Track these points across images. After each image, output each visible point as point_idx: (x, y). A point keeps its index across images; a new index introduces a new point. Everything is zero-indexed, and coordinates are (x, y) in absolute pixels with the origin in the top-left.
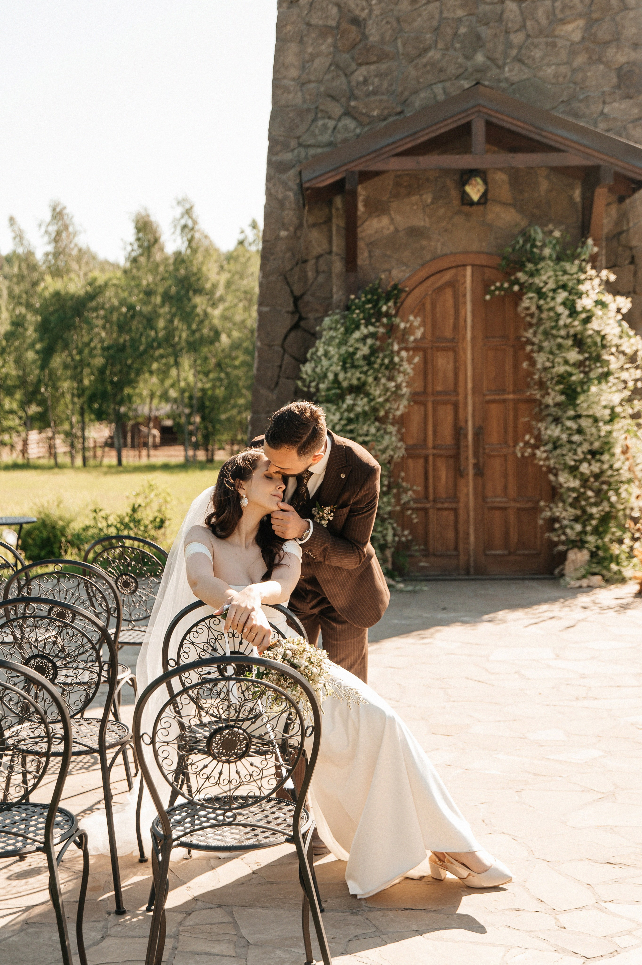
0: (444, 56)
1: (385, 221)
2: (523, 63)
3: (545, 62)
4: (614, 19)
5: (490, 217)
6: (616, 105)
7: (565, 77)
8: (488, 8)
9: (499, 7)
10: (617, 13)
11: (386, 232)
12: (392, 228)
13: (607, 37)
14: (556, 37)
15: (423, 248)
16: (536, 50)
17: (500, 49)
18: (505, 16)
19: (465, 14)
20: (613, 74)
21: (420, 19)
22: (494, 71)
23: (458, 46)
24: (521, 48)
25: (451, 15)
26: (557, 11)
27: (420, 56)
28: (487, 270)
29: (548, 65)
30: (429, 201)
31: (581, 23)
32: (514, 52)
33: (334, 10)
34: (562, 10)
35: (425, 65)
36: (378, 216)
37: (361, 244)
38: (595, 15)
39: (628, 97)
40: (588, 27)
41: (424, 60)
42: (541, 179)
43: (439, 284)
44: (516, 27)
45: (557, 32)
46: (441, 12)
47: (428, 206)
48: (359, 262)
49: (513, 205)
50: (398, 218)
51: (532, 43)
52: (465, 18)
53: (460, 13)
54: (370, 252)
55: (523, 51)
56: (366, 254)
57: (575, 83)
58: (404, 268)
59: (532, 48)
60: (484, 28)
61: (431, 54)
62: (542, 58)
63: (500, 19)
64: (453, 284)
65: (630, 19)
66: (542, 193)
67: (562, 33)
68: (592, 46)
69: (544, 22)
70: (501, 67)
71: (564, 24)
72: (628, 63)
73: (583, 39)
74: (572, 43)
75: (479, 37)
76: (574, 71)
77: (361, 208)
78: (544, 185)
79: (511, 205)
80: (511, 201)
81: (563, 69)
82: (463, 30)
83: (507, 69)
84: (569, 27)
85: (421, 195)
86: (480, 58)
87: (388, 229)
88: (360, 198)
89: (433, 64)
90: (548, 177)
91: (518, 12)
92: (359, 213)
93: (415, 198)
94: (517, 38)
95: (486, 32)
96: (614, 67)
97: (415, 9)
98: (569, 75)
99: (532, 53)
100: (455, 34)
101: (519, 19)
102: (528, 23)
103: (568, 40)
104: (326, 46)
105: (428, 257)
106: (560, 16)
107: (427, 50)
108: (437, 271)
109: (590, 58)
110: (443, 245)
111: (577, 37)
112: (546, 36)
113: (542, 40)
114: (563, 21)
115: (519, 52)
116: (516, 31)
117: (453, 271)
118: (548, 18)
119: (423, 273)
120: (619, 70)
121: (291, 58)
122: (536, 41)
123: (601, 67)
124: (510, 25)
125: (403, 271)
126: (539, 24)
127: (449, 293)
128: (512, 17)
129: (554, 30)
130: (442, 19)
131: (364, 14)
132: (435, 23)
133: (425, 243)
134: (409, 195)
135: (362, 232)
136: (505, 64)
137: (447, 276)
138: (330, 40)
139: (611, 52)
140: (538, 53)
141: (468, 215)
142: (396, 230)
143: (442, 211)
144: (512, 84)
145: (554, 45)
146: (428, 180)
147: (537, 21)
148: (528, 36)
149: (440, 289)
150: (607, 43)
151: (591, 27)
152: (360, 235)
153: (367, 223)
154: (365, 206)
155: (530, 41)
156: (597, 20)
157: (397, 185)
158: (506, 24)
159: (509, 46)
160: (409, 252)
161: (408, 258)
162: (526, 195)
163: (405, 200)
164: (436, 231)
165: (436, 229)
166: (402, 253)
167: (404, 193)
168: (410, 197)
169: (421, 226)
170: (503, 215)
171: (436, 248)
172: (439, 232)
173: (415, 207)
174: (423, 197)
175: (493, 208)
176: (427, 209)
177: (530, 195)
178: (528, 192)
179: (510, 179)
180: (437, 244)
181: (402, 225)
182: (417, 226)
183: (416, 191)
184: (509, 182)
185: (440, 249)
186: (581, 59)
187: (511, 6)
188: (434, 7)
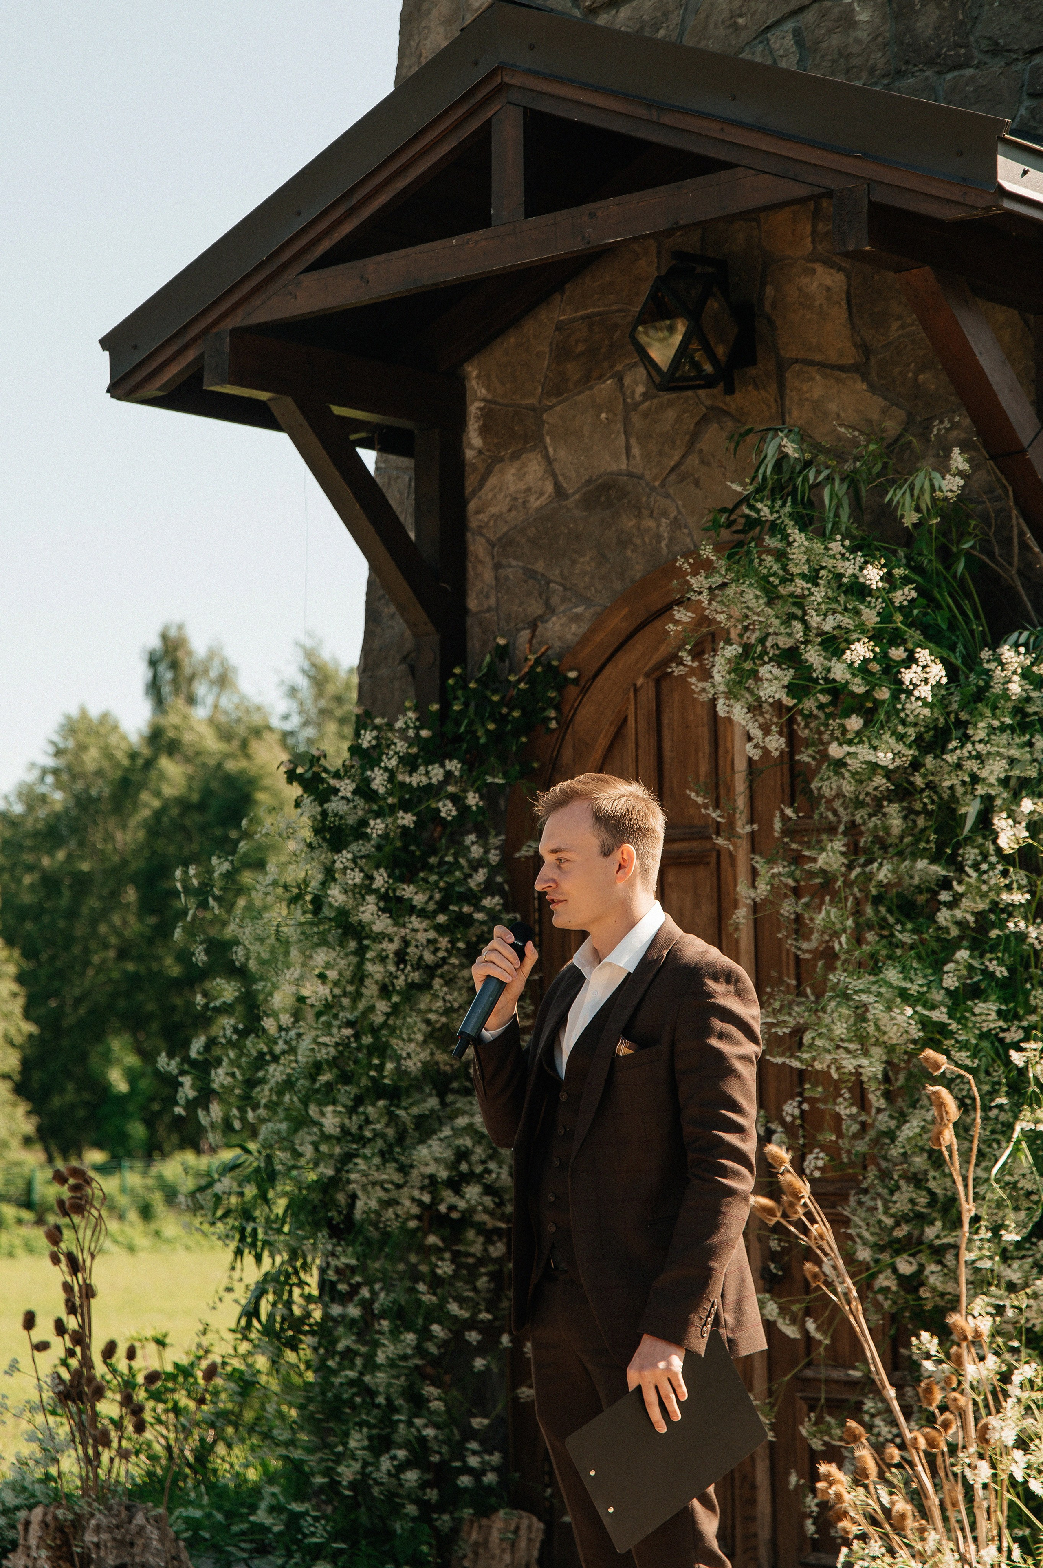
1: (534, 467)
11: (535, 503)
12: (549, 488)
15: (624, 542)
30: (640, 389)
36: (516, 456)
37: (477, 547)
48: (472, 604)
49: (860, 370)
50: (561, 454)
54: (497, 566)
56: (488, 575)
58: (579, 610)
77: (474, 438)
79: (851, 368)
80: (851, 356)
85: (621, 377)
87: (542, 494)
88: (474, 408)
92: (469, 454)
110: (676, 524)
133: (629, 523)
134: (586, 380)
135: (478, 512)
142: (560, 491)
143: (671, 415)
152: (473, 522)
153: (492, 481)
154: (484, 431)
157: (562, 353)
160: (592, 559)
161: (587, 579)
162: (896, 325)
163: (579, 398)
164: (657, 484)
165: (655, 478)
166: (574, 562)
167: (576, 377)
168: (591, 388)
169: (620, 474)
170: (833, 407)
171: (659, 538)
172: (663, 485)
173: (603, 415)
174: (627, 381)
175: (805, 387)
176: (635, 418)
177: (903, 327)
178: (900, 317)
179: (849, 285)
180: (659, 526)
181: (573, 474)
182: (611, 473)
183: (606, 365)
184: (848, 293)
185: (671, 539)
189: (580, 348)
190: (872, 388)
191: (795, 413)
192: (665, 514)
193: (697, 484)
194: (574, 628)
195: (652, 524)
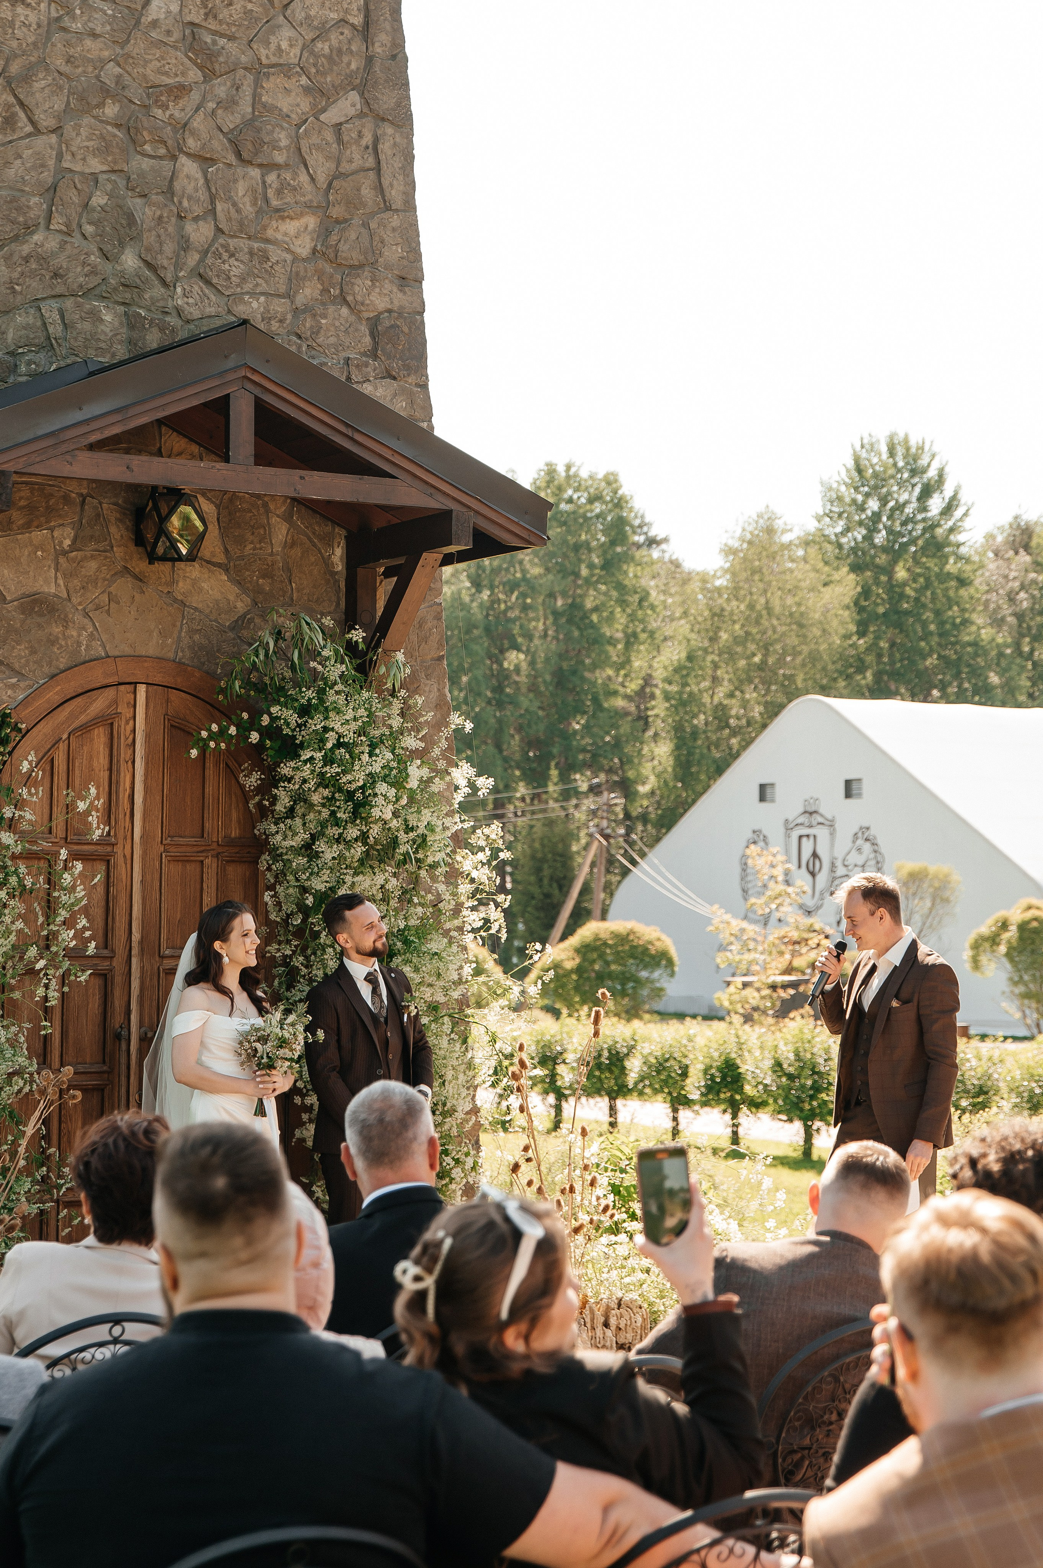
0: (63, 245)
2: (208, 282)
3: (248, 287)
4: (366, 225)
5: (182, 586)
7: (281, 321)
8: (146, 164)
9: (167, 165)
10: (373, 214)
13: (356, 257)
14: (267, 241)
15: (52, 641)
16: (232, 261)
17: (169, 248)
18: (177, 186)
19: (105, 168)
20: (364, 329)
21: (19, 161)
22: (158, 291)
23: (89, 229)
24: (206, 252)
25: (78, 168)
26: (270, 193)
27: (16, 238)
28: (174, 695)
29: (253, 294)
30: (67, 542)
31: (311, 221)
32: (193, 259)
34: (279, 192)
35: (26, 259)
38: (336, 212)
40: (325, 232)
41: (26, 249)
42: (274, 520)
43: (83, 719)
44: (198, 211)
45: (270, 233)
46: (60, 157)
47: (65, 553)
49: (225, 567)
51: (226, 247)
52: (105, 176)
53: (96, 165)
55: (209, 261)
57: (300, 337)
58: (14, 680)
59: (225, 256)
60: (138, 200)
61: (37, 237)
62: (243, 279)
63: (169, 191)
64: (108, 721)
65: (394, 230)
66: (278, 549)
67: (279, 237)
68: (329, 269)
69: (248, 209)
70: (169, 286)
71: (283, 218)
72: (390, 311)
73: (314, 251)
74: (296, 259)
75: (131, 220)
76: (296, 311)
78: (280, 532)
79: (219, 565)
80: (221, 558)
81: (279, 306)
82: (99, 200)
83: (179, 290)
84: (291, 227)
85: (52, 529)
89: (43, 259)
90: (288, 518)
91: (201, 181)
93: (39, 535)
94: (199, 233)
95: (143, 211)
96: (366, 315)
97: (10, 142)
98: (289, 316)
99: (227, 266)
100: (86, 206)
101: (202, 194)
102: (219, 207)
103: (288, 250)
105: (63, 663)
106: (275, 203)
107: (30, 229)
108: (80, 691)
109: (325, 291)
110: (92, 637)
111: (303, 247)
112: (249, 238)
113: (242, 244)
114: (280, 213)
115: (202, 260)
116: (196, 219)
117: (111, 693)
118: (254, 204)
119: (53, 695)
120: (374, 324)
122: (232, 243)
123: (345, 311)
124: (185, 203)
125: (13, 687)
126: (238, 211)
127: (100, 737)
128: (190, 189)
129: (265, 228)
130: (62, 172)
132: (47, 177)
133: (57, 630)
134: (27, 527)
136: (177, 279)
137: (99, 704)
139: (360, 286)
140: (236, 268)
141: (139, 578)
143: (93, 565)
144: (188, 322)
145: (265, 257)
146: (66, 499)
147: (235, 204)
148: (219, 230)
149: (86, 729)
150: (356, 268)
151: (328, 233)
155: (221, 241)
156: (338, 222)
158: (180, 203)
159: (185, 245)
160: (26, 648)
161: (23, 661)
162: (248, 548)
163: (19, 537)
164: (80, 608)
165: (80, 604)
166: (13, 648)
167: (21, 522)
168: (30, 532)
169: (49, 594)
170: (205, 585)
171: (79, 644)
172: (84, 609)
173: (39, 553)
174: (56, 534)
175: (188, 569)
176: (62, 560)
177: (254, 549)
178: (252, 543)
179: (219, 514)
180: (79, 635)
181: (13, 588)
182: (43, 593)
183: (43, 519)
184: (218, 519)
185: (87, 646)
186: (309, 292)
187: (188, 167)
188: (46, 143)
189: (23, 503)
190: (229, 580)
191: (181, 584)
192: (84, 628)
193: (108, 612)
194: (9, 692)
195: (74, 633)
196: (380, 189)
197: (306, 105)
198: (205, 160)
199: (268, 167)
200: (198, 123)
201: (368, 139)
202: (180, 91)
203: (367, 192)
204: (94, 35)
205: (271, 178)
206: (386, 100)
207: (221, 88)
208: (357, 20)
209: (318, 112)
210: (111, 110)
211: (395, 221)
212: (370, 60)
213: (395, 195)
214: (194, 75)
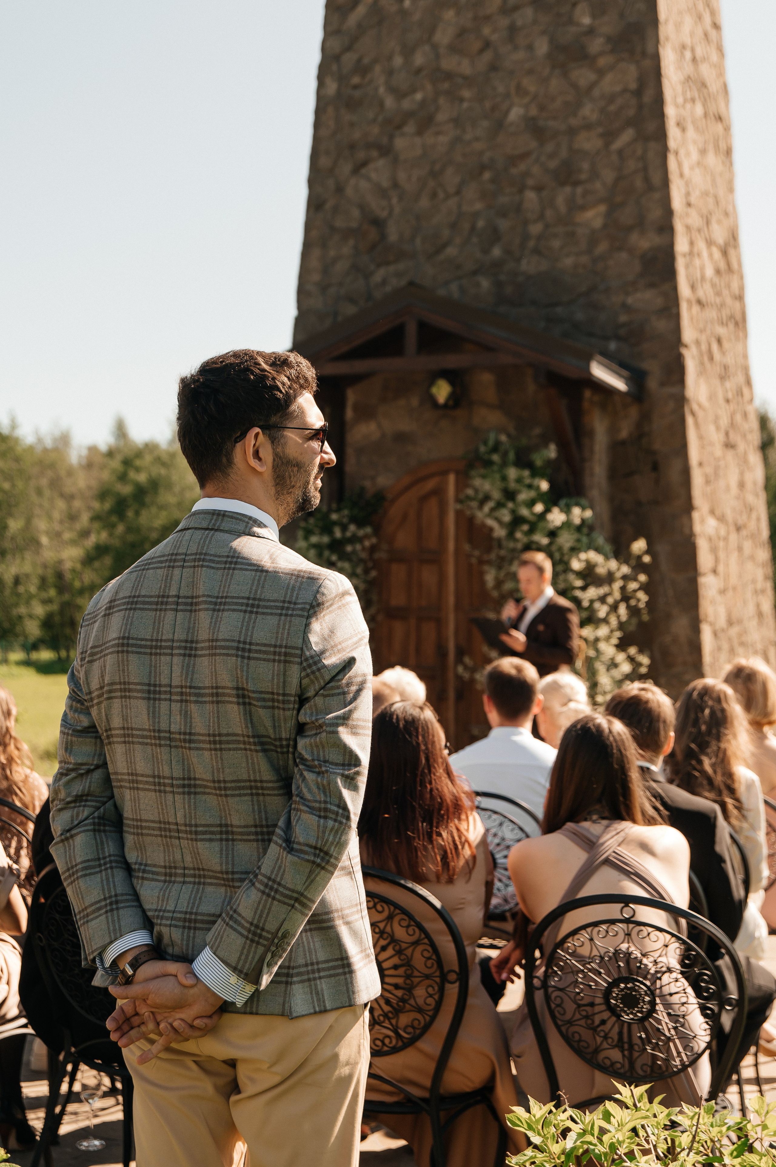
0: (461, 252)
1: (372, 426)
2: (541, 254)
3: (564, 252)
4: (637, 202)
5: (476, 420)
6: (639, 295)
7: (585, 267)
9: (517, 197)
10: (641, 195)
11: (373, 438)
12: (379, 433)
13: (630, 222)
14: (575, 225)
15: (408, 454)
16: (555, 240)
17: (517, 241)
18: (523, 207)
19: (483, 207)
20: (637, 262)
21: (438, 215)
22: (511, 265)
23: (475, 240)
24: (539, 239)
25: (470, 209)
26: (578, 198)
27: (437, 253)
29: (568, 255)
31: (602, 208)
32: (531, 244)
33: (356, 213)
34: (583, 196)
35: (442, 262)
36: (366, 421)
38: (618, 199)
39: (652, 285)
40: (610, 212)
41: (441, 257)
43: (424, 492)
44: (535, 217)
45: (576, 220)
47: (414, 410)
49: (500, 408)
50: (385, 423)
51: (551, 233)
52: (483, 211)
53: (478, 206)
55: (542, 242)
57: (595, 274)
58: (389, 475)
59: (551, 238)
60: (502, 220)
61: (448, 250)
62: (561, 249)
63: (518, 210)
65: (655, 201)
66: (529, 396)
67: (582, 221)
68: (614, 232)
69: (563, 209)
70: (518, 260)
73: (605, 225)
74: (593, 231)
75: (496, 230)
76: (594, 260)
80: (497, 403)
81: (584, 259)
82: (481, 224)
83: (524, 262)
84: (589, 214)
85: (408, 399)
86: (497, 252)
87: (375, 435)
89: (450, 261)
91: (537, 201)
93: (402, 402)
94: (535, 229)
95: (503, 224)
96: (637, 254)
98: (589, 265)
99: (551, 244)
100: (473, 228)
101: (538, 208)
102: (547, 212)
103: (588, 227)
104: (347, 250)
105: (414, 464)
106: (580, 202)
107: (445, 245)
108: (421, 477)
109: (612, 245)
110: (429, 450)
111: (598, 223)
112: (565, 225)
113: (560, 229)
114: (583, 208)
115: (537, 244)
116: (534, 222)
117: (436, 478)
118: (567, 205)
119: (408, 480)
120: (643, 257)
121: (314, 263)
122: (555, 230)
123: (624, 254)
124: (528, 215)
125: (388, 478)
126: (558, 212)
127: (434, 501)
128: (530, 206)
129: (573, 218)
130: (460, 214)
131: (384, 214)
132: (453, 218)
133: (410, 448)
134: (396, 398)
136: (522, 257)
138: (351, 242)
139: (634, 238)
140: (556, 244)
142: (383, 435)
145: (573, 234)
147: (556, 209)
148: (547, 226)
150: (629, 229)
151: (613, 212)
154: (354, 411)
155: (548, 231)
156: (620, 204)
157: (385, 388)
158: (525, 215)
159: (526, 237)
160: (395, 459)
161: (393, 465)
162: (513, 396)
163: (392, 404)
164: (422, 436)
165: (421, 434)
166: (388, 459)
167: (391, 397)
168: (397, 401)
169: (407, 431)
171: (422, 454)
172: (424, 437)
173: (402, 411)
174: (411, 400)
175: (479, 411)
177: (517, 396)
178: (516, 393)
179: (497, 380)
180: (422, 450)
181: (389, 430)
182: (404, 431)
183: (403, 394)
184: (496, 383)
186: (602, 247)
187: (531, 196)
188: (452, 202)
190: (504, 414)
191: (475, 418)
194: (389, 481)
195: (420, 449)
196: (647, 179)
197: (599, 143)
198: (539, 189)
199: (576, 183)
200: (536, 170)
201: (639, 152)
202: (524, 156)
203: (639, 183)
204: (477, 139)
205: (579, 190)
206: (651, 127)
207: (550, 147)
208: (633, 86)
209: (607, 145)
210: (487, 175)
211: (657, 195)
212: (640, 107)
213: (656, 179)
214: (533, 144)
